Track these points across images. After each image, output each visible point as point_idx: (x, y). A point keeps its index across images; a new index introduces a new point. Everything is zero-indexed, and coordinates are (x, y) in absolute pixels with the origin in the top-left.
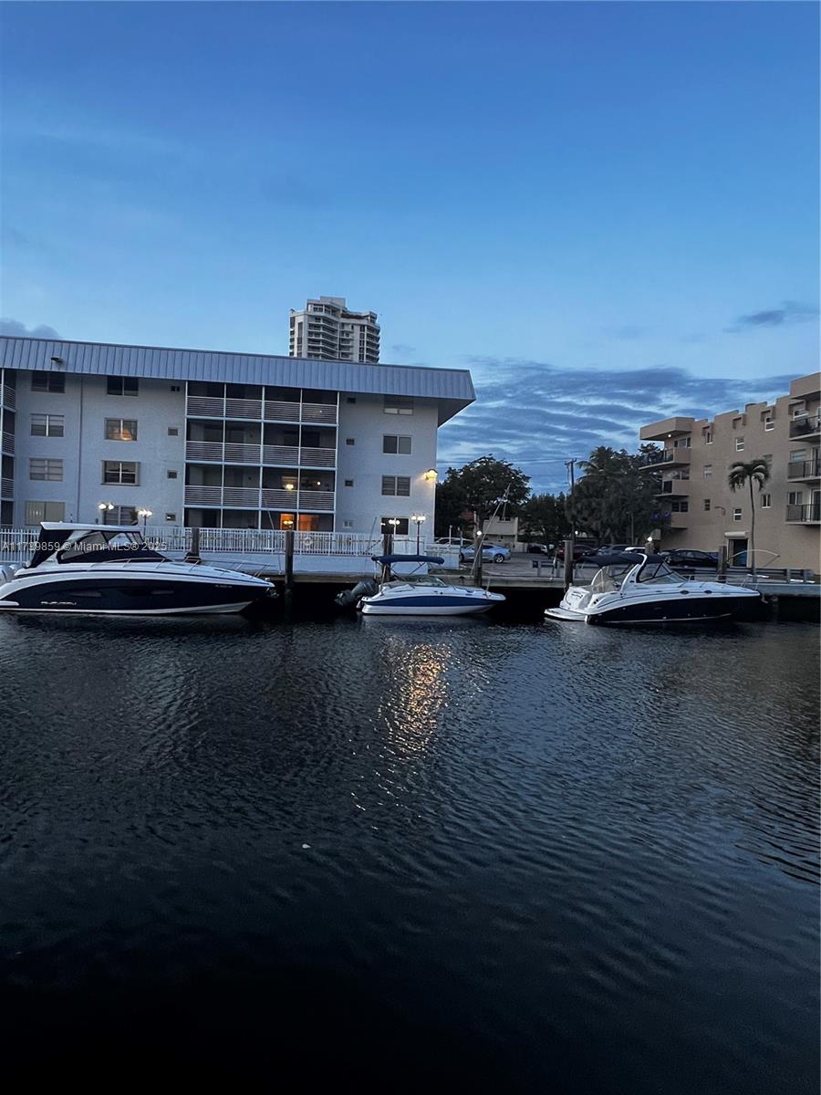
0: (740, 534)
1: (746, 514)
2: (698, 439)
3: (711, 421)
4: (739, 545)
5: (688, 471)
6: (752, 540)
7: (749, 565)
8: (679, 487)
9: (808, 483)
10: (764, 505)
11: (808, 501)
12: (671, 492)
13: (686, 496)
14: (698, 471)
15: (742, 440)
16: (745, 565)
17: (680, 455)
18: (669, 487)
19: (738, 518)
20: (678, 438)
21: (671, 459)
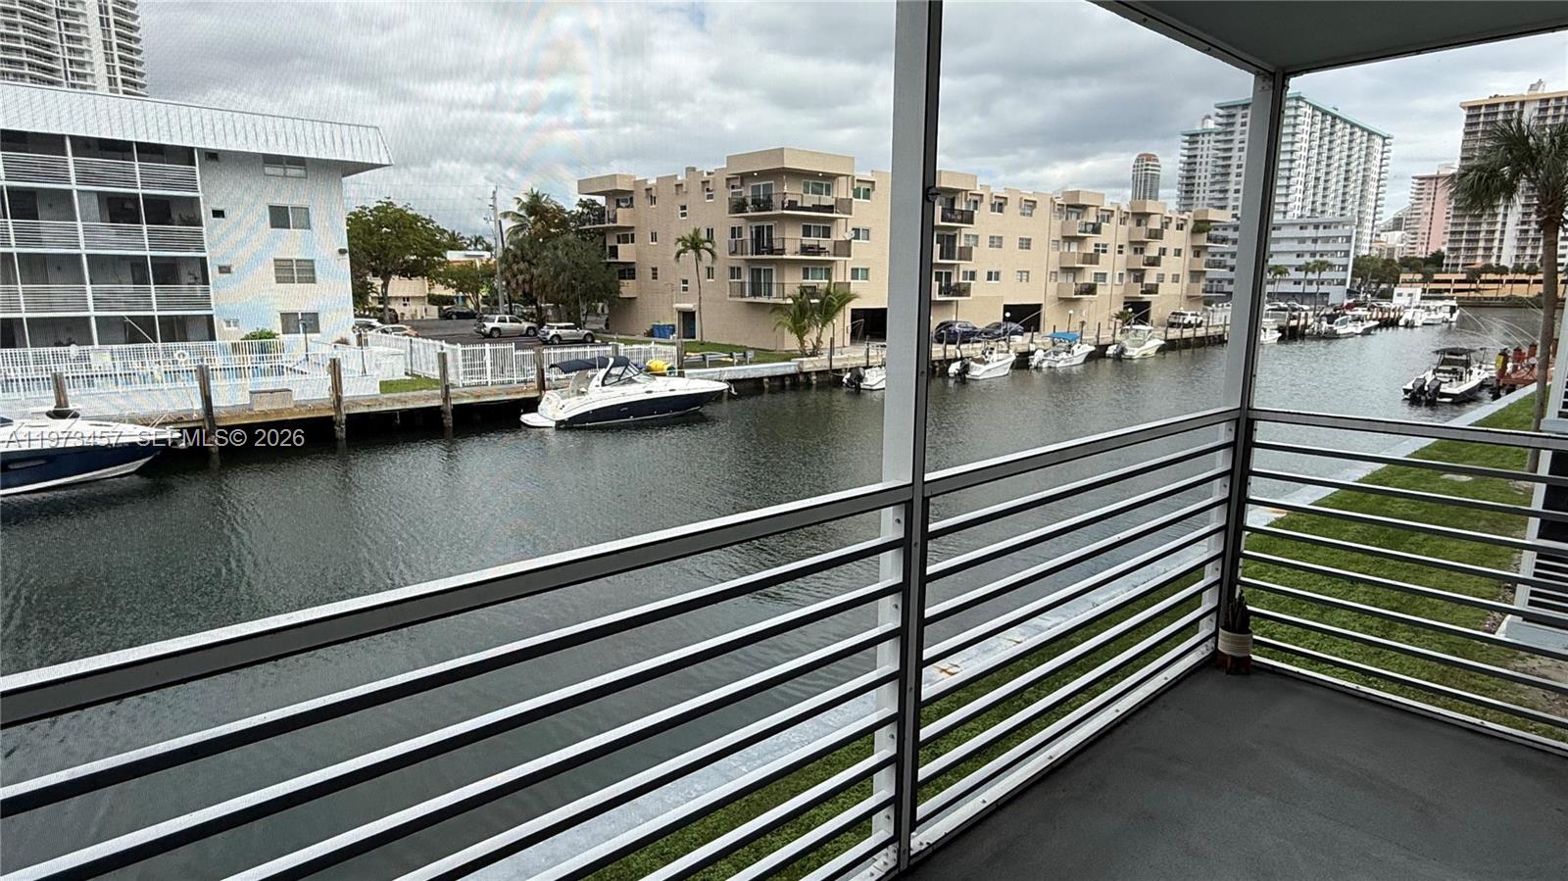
0: (687, 306)
1: (692, 285)
2: (640, 201)
3: (652, 182)
4: (688, 317)
5: (633, 235)
6: (700, 313)
7: (698, 338)
8: (625, 253)
9: (746, 260)
10: (709, 278)
11: (746, 278)
12: (617, 258)
13: (633, 263)
14: (642, 236)
15: (684, 208)
16: (694, 337)
17: (624, 216)
18: (614, 252)
19: (685, 289)
20: (621, 197)
21: (615, 221)
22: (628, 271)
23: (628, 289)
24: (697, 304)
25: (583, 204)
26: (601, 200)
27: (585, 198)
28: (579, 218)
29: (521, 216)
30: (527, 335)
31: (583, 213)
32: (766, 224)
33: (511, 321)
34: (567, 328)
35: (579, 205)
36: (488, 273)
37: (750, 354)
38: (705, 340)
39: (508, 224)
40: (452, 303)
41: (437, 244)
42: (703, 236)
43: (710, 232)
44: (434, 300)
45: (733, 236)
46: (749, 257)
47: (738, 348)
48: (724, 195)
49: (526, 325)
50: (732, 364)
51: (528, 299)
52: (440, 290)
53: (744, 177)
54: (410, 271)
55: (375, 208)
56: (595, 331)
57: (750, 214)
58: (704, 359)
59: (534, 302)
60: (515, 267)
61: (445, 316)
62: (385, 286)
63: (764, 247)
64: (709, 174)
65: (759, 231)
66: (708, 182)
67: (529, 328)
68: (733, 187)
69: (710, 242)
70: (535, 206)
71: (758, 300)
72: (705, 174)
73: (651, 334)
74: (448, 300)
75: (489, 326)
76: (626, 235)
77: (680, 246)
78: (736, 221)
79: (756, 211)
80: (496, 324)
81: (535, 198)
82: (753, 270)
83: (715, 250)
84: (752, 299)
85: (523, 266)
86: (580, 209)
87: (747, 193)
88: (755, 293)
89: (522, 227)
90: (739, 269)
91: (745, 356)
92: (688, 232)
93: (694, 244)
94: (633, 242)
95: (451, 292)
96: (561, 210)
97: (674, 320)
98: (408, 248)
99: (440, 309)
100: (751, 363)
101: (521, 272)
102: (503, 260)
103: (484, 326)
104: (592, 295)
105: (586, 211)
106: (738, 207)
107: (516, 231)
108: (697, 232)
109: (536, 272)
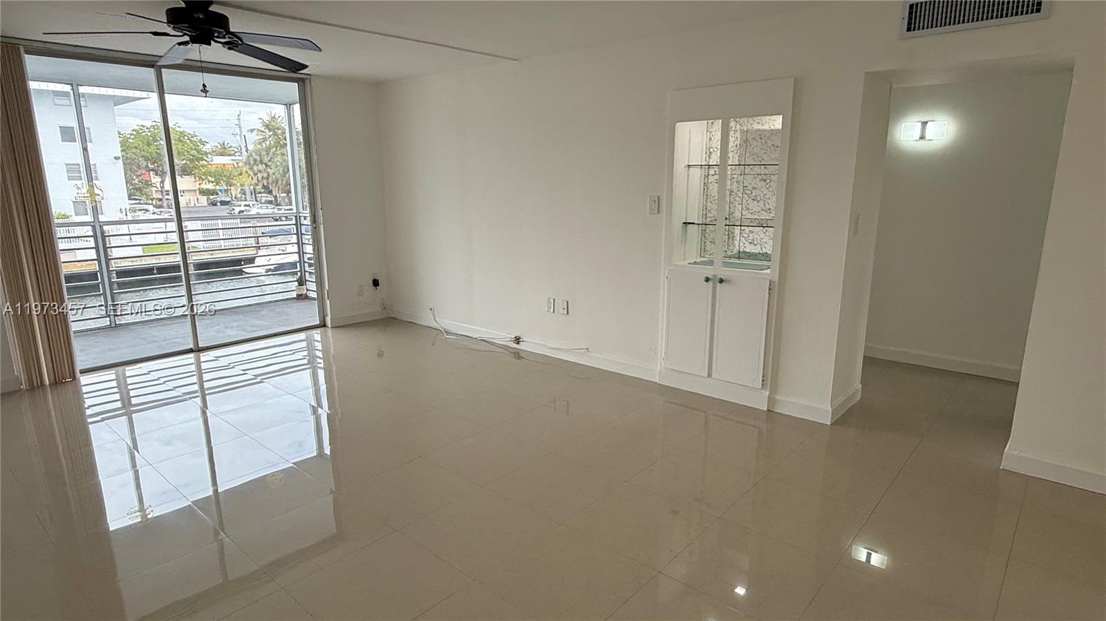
29: (263, 132)
40: (217, 194)
41: (202, 152)
44: (203, 192)
60: (255, 168)
61: (212, 203)
62: (163, 182)
70: (269, 126)
74: (214, 192)
81: (272, 119)
85: (261, 167)
89: (265, 139)
99: (208, 199)
109: (271, 171)
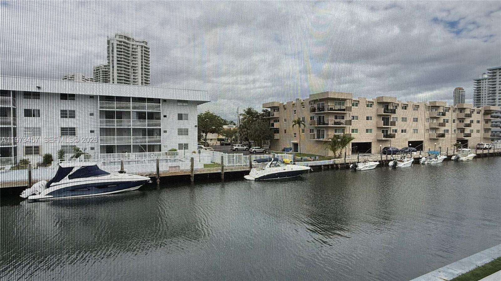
0: (296, 142)
1: (297, 135)
2: (282, 110)
3: (285, 103)
4: (296, 145)
5: (279, 120)
6: (300, 144)
7: (299, 152)
8: (276, 125)
9: (315, 127)
10: (303, 133)
11: (315, 133)
12: (274, 127)
13: (278, 128)
14: (282, 120)
15: (295, 111)
16: (297, 151)
17: (276, 114)
18: (273, 125)
19: (295, 136)
20: (275, 108)
21: (273, 116)
22: (277, 131)
23: (277, 136)
24: (299, 141)
25: (264, 111)
26: (269, 110)
27: (264, 109)
28: (263, 115)
29: (245, 115)
30: (246, 150)
31: (263, 114)
32: (322, 115)
33: (241, 146)
34: (258, 148)
35: (262, 111)
36: (235, 132)
37: (317, 158)
38: (301, 152)
39: (241, 117)
40: (224, 141)
41: (221, 123)
42: (301, 120)
43: (304, 118)
44: (219, 140)
45: (311, 120)
46: (316, 126)
47: (313, 155)
48: (309, 107)
49: (245, 147)
50: (311, 161)
51: (247, 139)
52: (221, 137)
53: (315, 101)
54: (213, 132)
55: (205, 114)
56: (266, 149)
57: (317, 112)
58: (302, 158)
59: (248, 140)
60: (243, 130)
61: (222, 144)
62: (206, 136)
63: (321, 123)
64: (303, 100)
65: (320, 117)
66: (303, 103)
67: (246, 148)
68: (311, 104)
69: (304, 121)
70: (249, 112)
71: (319, 140)
72: (302, 101)
73: (284, 150)
74: (223, 140)
75: (235, 147)
76: (277, 120)
77: (294, 123)
78: (312, 114)
79: (319, 111)
80: (237, 147)
81: (250, 109)
82: (317, 130)
83: (306, 124)
84: (317, 140)
85: (245, 130)
86: (263, 112)
87: (316, 106)
88: (318, 137)
89: (245, 118)
90: (313, 130)
91: (315, 158)
92: (296, 119)
93: (299, 122)
94: (279, 122)
95: (224, 137)
96: (257, 113)
97: (292, 146)
98: (213, 125)
99: (221, 142)
100: (318, 160)
101: (244, 131)
102: (240, 128)
103: (233, 148)
104: (266, 138)
105: (264, 113)
106: (313, 110)
107: (243, 119)
108: (299, 119)
109: (249, 131)
